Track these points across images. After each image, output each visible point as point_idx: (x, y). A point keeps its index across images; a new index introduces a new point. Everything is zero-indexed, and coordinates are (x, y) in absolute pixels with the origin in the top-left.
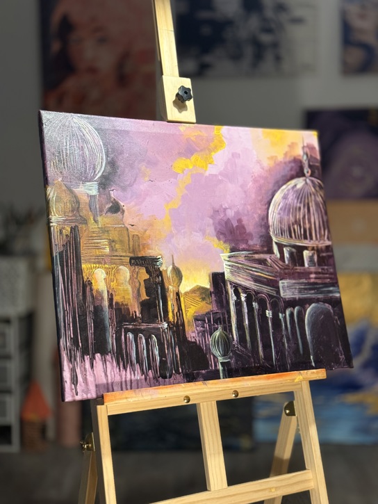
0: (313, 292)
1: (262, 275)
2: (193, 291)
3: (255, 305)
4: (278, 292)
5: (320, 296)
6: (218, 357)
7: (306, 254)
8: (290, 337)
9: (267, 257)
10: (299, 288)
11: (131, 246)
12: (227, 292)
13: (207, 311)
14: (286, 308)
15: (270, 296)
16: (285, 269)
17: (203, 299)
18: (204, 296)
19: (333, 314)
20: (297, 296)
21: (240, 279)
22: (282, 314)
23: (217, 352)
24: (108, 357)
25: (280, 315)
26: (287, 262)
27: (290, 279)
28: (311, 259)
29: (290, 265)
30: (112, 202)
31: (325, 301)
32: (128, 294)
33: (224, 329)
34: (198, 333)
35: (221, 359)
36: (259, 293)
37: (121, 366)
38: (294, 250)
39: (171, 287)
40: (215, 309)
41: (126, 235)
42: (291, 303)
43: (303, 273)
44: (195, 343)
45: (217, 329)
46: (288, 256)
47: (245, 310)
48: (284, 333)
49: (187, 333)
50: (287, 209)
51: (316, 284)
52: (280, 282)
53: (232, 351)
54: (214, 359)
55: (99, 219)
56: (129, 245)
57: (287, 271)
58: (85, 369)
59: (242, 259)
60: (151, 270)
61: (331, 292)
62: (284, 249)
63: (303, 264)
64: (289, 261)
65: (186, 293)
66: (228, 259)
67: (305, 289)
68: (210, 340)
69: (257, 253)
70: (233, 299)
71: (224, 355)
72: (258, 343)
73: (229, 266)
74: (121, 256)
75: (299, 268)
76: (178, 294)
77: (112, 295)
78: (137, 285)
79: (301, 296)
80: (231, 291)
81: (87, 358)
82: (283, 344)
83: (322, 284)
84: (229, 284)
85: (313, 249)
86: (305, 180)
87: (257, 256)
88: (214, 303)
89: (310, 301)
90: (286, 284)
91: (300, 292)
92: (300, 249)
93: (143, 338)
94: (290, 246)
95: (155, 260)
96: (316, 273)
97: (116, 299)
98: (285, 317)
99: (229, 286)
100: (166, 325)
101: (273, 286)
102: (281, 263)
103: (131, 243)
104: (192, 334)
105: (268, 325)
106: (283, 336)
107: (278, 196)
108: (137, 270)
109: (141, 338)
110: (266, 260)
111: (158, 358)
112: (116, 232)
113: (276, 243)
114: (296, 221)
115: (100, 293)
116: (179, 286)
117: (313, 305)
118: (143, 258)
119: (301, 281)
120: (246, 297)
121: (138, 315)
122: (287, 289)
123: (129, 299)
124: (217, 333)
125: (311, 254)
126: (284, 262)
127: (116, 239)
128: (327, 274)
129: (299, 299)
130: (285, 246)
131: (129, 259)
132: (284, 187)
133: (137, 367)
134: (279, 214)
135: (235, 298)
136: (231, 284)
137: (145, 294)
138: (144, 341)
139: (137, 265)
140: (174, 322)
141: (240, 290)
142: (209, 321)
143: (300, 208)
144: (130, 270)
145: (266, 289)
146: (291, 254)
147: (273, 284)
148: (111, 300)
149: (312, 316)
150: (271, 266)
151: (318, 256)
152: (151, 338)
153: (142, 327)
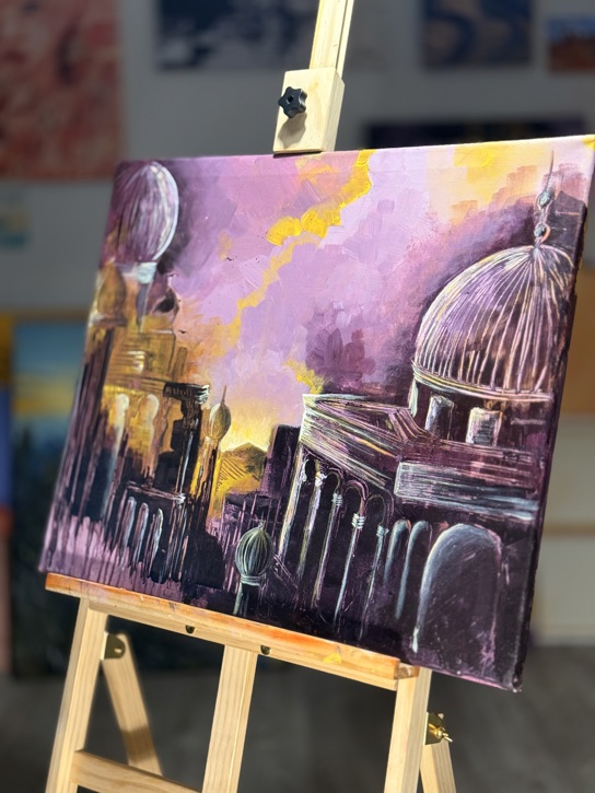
0: (468, 498)
1: (370, 444)
2: (239, 452)
3: (337, 499)
4: (390, 484)
5: (482, 511)
6: (242, 573)
7: (476, 415)
8: (386, 577)
9: (391, 410)
10: (438, 485)
11: (172, 365)
12: (293, 465)
13: (250, 490)
14: (397, 517)
15: (372, 488)
16: (420, 440)
17: (251, 469)
18: (253, 464)
19: (499, 557)
20: (428, 500)
21: (325, 445)
22: (385, 527)
23: (243, 565)
24: (98, 527)
25: (380, 529)
26: (427, 427)
27: (423, 461)
28: (485, 428)
29: (433, 435)
30: (167, 295)
31: (489, 524)
32: (148, 439)
33: (268, 529)
34: (225, 524)
35: (245, 579)
36: (352, 478)
37: (108, 543)
38: (450, 403)
39: (207, 439)
40: (265, 490)
41: (170, 347)
42: (412, 512)
43: (455, 455)
44: (215, 538)
45: (256, 525)
46: (434, 414)
47: (316, 504)
48: (375, 565)
49: (208, 519)
50: (465, 315)
51: (482, 483)
52: (401, 464)
53: (267, 571)
54: (234, 575)
55: (144, 319)
56: (170, 363)
57: (421, 445)
58: (68, 534)
59: (339, 409)
60: (189, 405)
61: (511, 507)
62: (432, 399)
63: (461, 437)
64: (432, 424)
65: (228, 454)
66: (314, 405)
67: (452, 489)
68: (239, 540)
69: (372, 400)
70: (300, 477)
71: (253, 573)
72: (317, 570)
73: (313, 417)
74: (155, 379)
75: (450, 444)
76: (214, 453)
77: (127, 436)
78: (163, 427)
79: (437, 502)
80: (301, 464)
81: (75, 519)
82: (366, 587)
83: (496, 486)
84: (301, 450)
85: (497, 406)
86: (531, 252)
87: (370, 406)
88: (266, 478)
89: (453, 517)
90: (411, 471)
91: (437, 493)
92: (465, 404)
93: (147, 510)
94: (445, 394)
95: (198, 391)
96: (487, 460)
97: (132, 443)
98: (389, 535)
99: (301, 454)
100: (182, 499)
101: (384, 471)
102: (415, 426)
103: (174, 361)
104: (215, 523)
105: (349, 542)
106: (370, 571)
107: (453, 289)
108: (169, 403)
109: (144, 510)
110: (386, 416)
111: (156, 547)
112: (159, 342)
113: (418, 385)
114: (476, 343)
115: (114, 431)
116: (220, 440)
117: (459, 526)
118: (184, 386)
119: (447, 470)
120: (324, 480)
121: (150, 474)
122: (412, 482)
123: (146, 447)
124: (254, 533)
125: (487, 418)
126: (422, 425)
127: (156, 351)
128: (513, 466)
129: (432, 507)
130: (436, 393)
131: (163, 384)
132: (474, 267)
133: (126, 551)
134: (445, 325)
135: (304, 478)
136: (305, 451)
137: (169, 443)
138: (147, 515)
139: (172, 395)
140: (195, 496)
141: (318, 466)
142: (248, 508)
143: (496, 315)
144: (161, 402)
145: (367, 473)
146: (443, 411)
147: (386, 466)
148: (124, 443)
149: (449, 547)
150: (393, 431)
151: (506, 424)
152: (157, 513)
153: (151, 494)
